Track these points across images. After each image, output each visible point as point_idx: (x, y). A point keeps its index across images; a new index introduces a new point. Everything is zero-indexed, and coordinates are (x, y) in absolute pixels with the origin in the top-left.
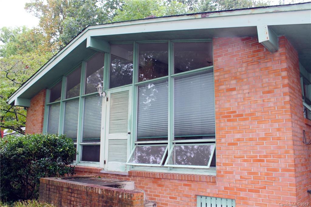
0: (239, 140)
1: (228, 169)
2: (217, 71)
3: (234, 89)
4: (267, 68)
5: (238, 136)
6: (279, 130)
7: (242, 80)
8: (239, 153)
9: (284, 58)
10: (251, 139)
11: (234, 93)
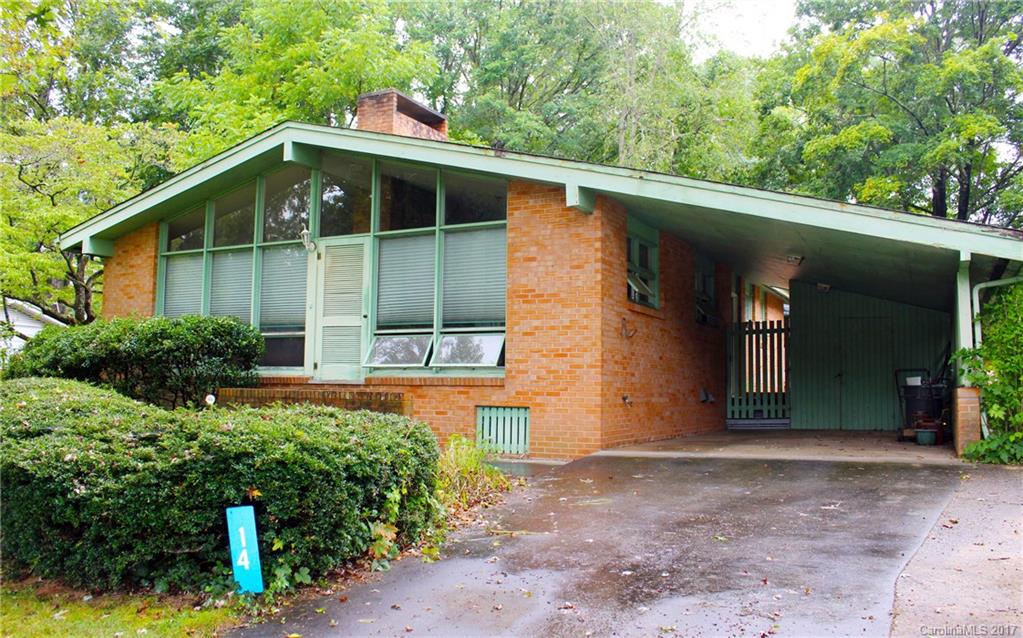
0: (536, 328)
1: (522, 367)
2: (512, 230)
3: (533, 259)
4: (578, 235)
5: (536, 323)
6: (586, 316)
7: (545, 247)
8: (537, 346)
9: (599, 223)
10: (553, 328)
11: (534, 264)
